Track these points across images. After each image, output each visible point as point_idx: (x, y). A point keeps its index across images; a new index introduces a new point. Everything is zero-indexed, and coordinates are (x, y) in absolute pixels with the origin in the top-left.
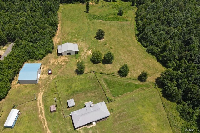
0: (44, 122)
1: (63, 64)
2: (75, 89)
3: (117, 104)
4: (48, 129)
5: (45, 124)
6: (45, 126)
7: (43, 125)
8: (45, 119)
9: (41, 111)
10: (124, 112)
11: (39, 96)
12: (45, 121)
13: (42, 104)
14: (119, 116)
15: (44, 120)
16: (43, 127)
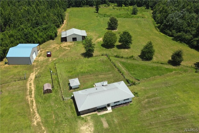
0: (33, 104)
1: (67, 48)
2: (81, 71)
3: (143, 88)
4: (36, 113)
5: (32, 107)
6: (33, 109)
7: (29, 108)
8: (34, 100)
9: (31, 92)
10: (154, 97)
11: (31, 76)
12: (34, 102)
13: (33, 84)
14: (149, 102)
15: (32, 102)
16: (30, 110)
